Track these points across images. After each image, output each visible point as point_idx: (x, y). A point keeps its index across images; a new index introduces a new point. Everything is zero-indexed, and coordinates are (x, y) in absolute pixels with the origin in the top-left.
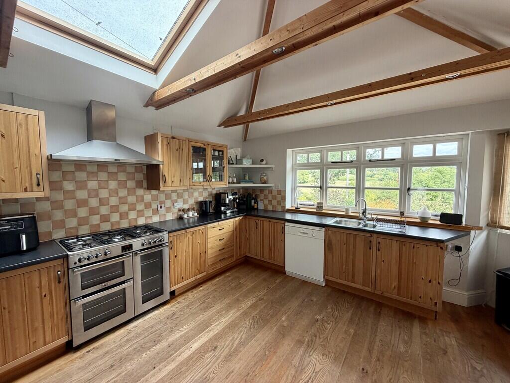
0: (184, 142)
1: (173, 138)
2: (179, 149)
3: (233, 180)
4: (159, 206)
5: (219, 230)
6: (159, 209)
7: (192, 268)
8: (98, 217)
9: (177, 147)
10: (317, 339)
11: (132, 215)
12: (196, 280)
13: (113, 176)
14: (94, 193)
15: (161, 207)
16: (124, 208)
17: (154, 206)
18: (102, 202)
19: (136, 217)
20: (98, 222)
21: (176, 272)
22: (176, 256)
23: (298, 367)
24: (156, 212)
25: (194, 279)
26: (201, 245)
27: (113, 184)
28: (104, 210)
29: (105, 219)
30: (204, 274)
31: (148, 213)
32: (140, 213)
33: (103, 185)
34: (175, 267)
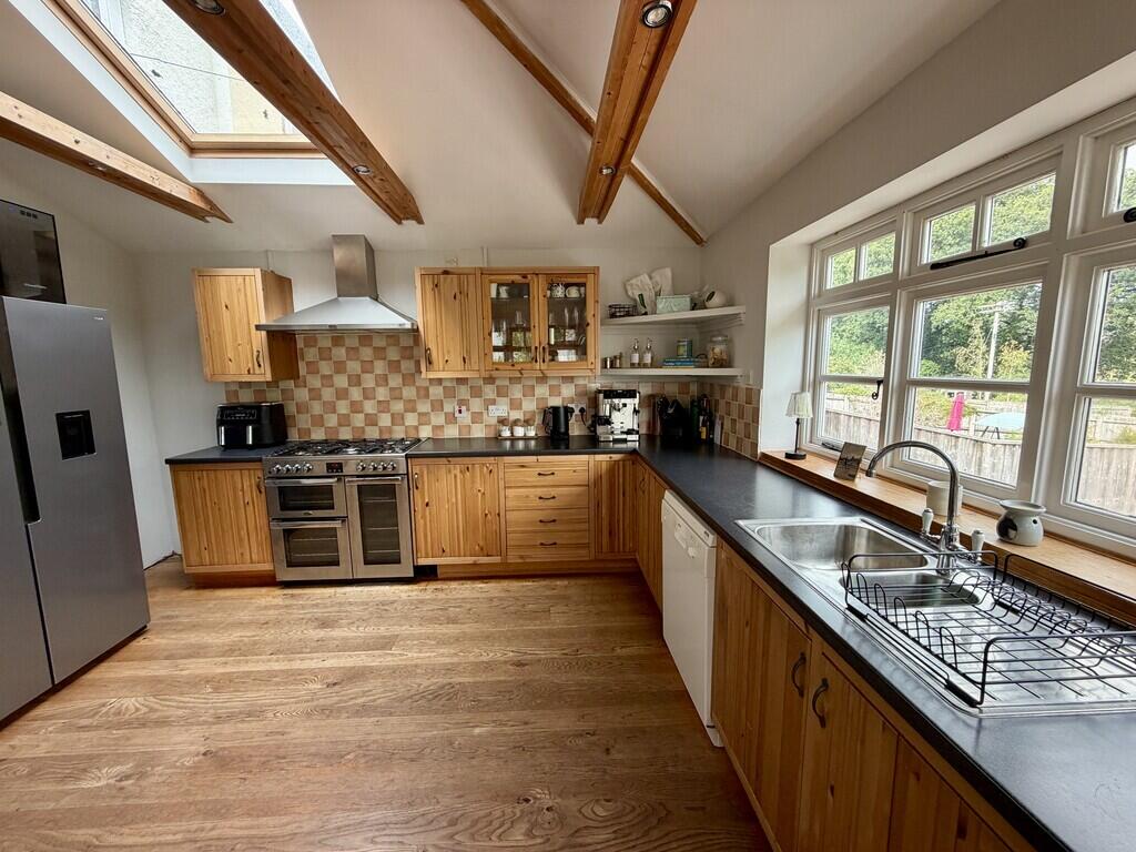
0: (471, 278)
1: (446, 272)
2: (457, 296)
3: (641, 358)
4: (457, 408)
5: (540, 474)
6: (457, 414)
7: (466, 540)
8: (361, 416)
9: (456, 290)
10: (444, 832)
11: (411, 419)
12: (475, 564)
13: (380, 353)
14: (355, 381)
15: (460, 411)
16: (398, 407)
17: (448, 408)
18: (367, 395)
19: (416, 424)
20: (363, 425)
21: (429, 534)
22: (427, 505)
23: (327, 832)
24: (451, 419)
25: (469, 560)
26: (487, 495)
27: (380, 367)
28: (370, 407)
29: (371, 420)
30: (497, 559)
31: (438, 419)
32: (424, 418)
33: (367, 367)
34: (425, 524)
